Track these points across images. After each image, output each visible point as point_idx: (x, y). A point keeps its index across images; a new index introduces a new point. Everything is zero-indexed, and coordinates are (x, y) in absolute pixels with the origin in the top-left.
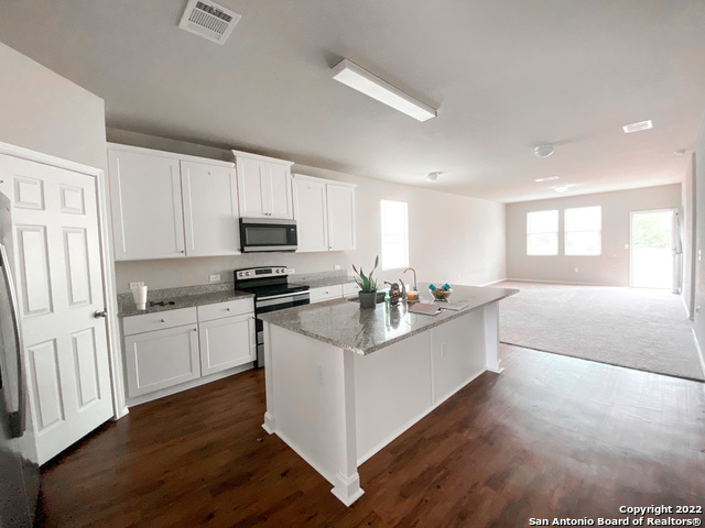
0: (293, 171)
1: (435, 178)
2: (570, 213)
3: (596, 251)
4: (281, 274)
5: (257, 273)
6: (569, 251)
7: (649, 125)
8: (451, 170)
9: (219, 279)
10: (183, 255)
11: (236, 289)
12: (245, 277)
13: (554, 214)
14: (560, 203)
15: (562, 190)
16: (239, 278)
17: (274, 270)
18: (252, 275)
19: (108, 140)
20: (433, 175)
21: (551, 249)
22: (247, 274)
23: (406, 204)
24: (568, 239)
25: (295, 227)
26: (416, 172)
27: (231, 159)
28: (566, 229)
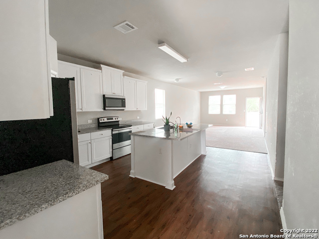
0: (124, 75)
1: (178, 81)
2: (225, 97)
3: (234, 112)
4: (117, 120)
5: (108, 119)
6: (224, 113)
7: (253, 69)
8: (184, 78)
9: (91, 122)
10: (81, 111)
11: (99, 126)
12: (103, 121)
13: (219, 97)
14: (222, 93)
15: (223, 88)
16: (100, 121)
17: (114, 118)
18: (106, 120)
19: (58, 59)
20: (177, 80)
21: (217, 112)
22: (103, 120)
23: (164, 91)
24: (224, 107)
25: (125, 99)
26: (171, 78)
27: (100, 68)
28: (223, 104)
